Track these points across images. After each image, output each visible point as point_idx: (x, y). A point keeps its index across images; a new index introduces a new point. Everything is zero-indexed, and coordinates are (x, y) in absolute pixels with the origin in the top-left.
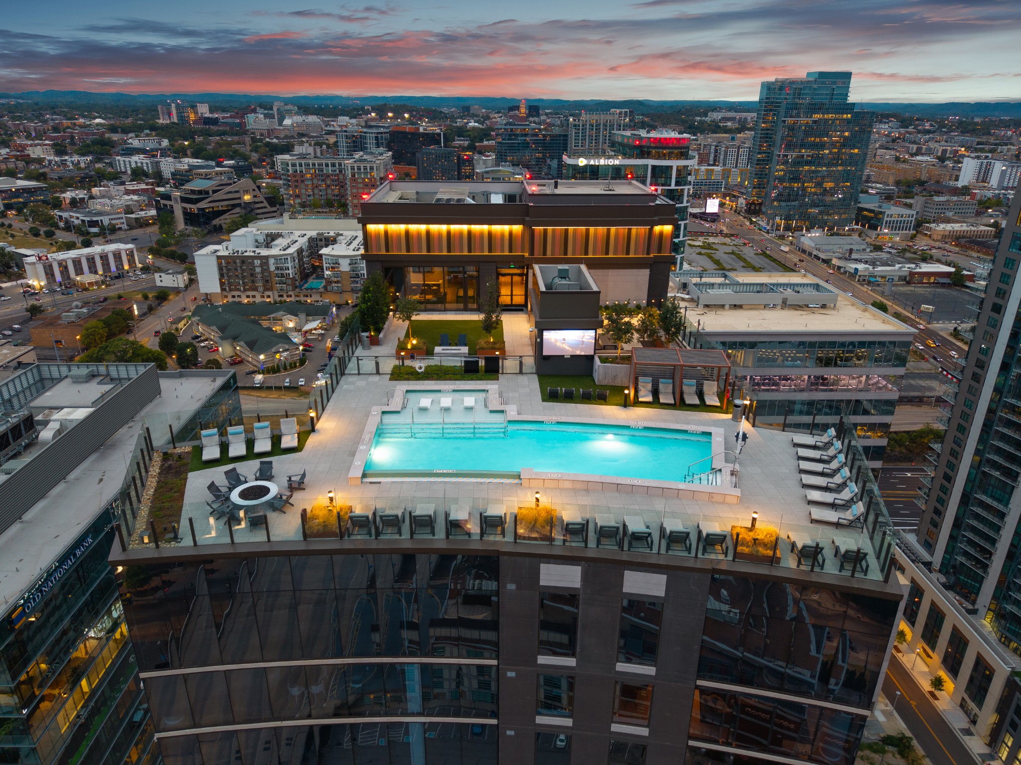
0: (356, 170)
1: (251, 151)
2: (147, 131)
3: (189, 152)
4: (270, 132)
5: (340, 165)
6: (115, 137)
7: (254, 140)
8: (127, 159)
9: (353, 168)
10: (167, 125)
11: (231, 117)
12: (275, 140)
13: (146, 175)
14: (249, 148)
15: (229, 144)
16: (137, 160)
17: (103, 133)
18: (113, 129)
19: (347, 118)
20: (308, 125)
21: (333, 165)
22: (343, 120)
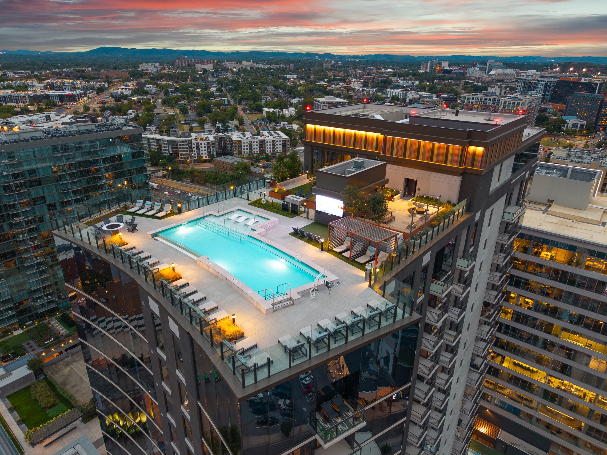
0: (507, 104)
1: (462, 89)
2: (411, 76)
3: (427, 89)
4: (479, 79)
5: (499, 100)
6: (393, 79)
7: (466, 83)
8: (392, 91)
9: (505, 103)
10: (422, 74)
11: (460, 69)
12: (480, 84)
13: (398, 99)
14: (461, 88)
15: (451, 85)
16: (398, 92)
17: (389, 76)
18: (394, 75)
19: (534, 71)
20: (506, 75)
21: (494, 100)
22: (532, 72)
